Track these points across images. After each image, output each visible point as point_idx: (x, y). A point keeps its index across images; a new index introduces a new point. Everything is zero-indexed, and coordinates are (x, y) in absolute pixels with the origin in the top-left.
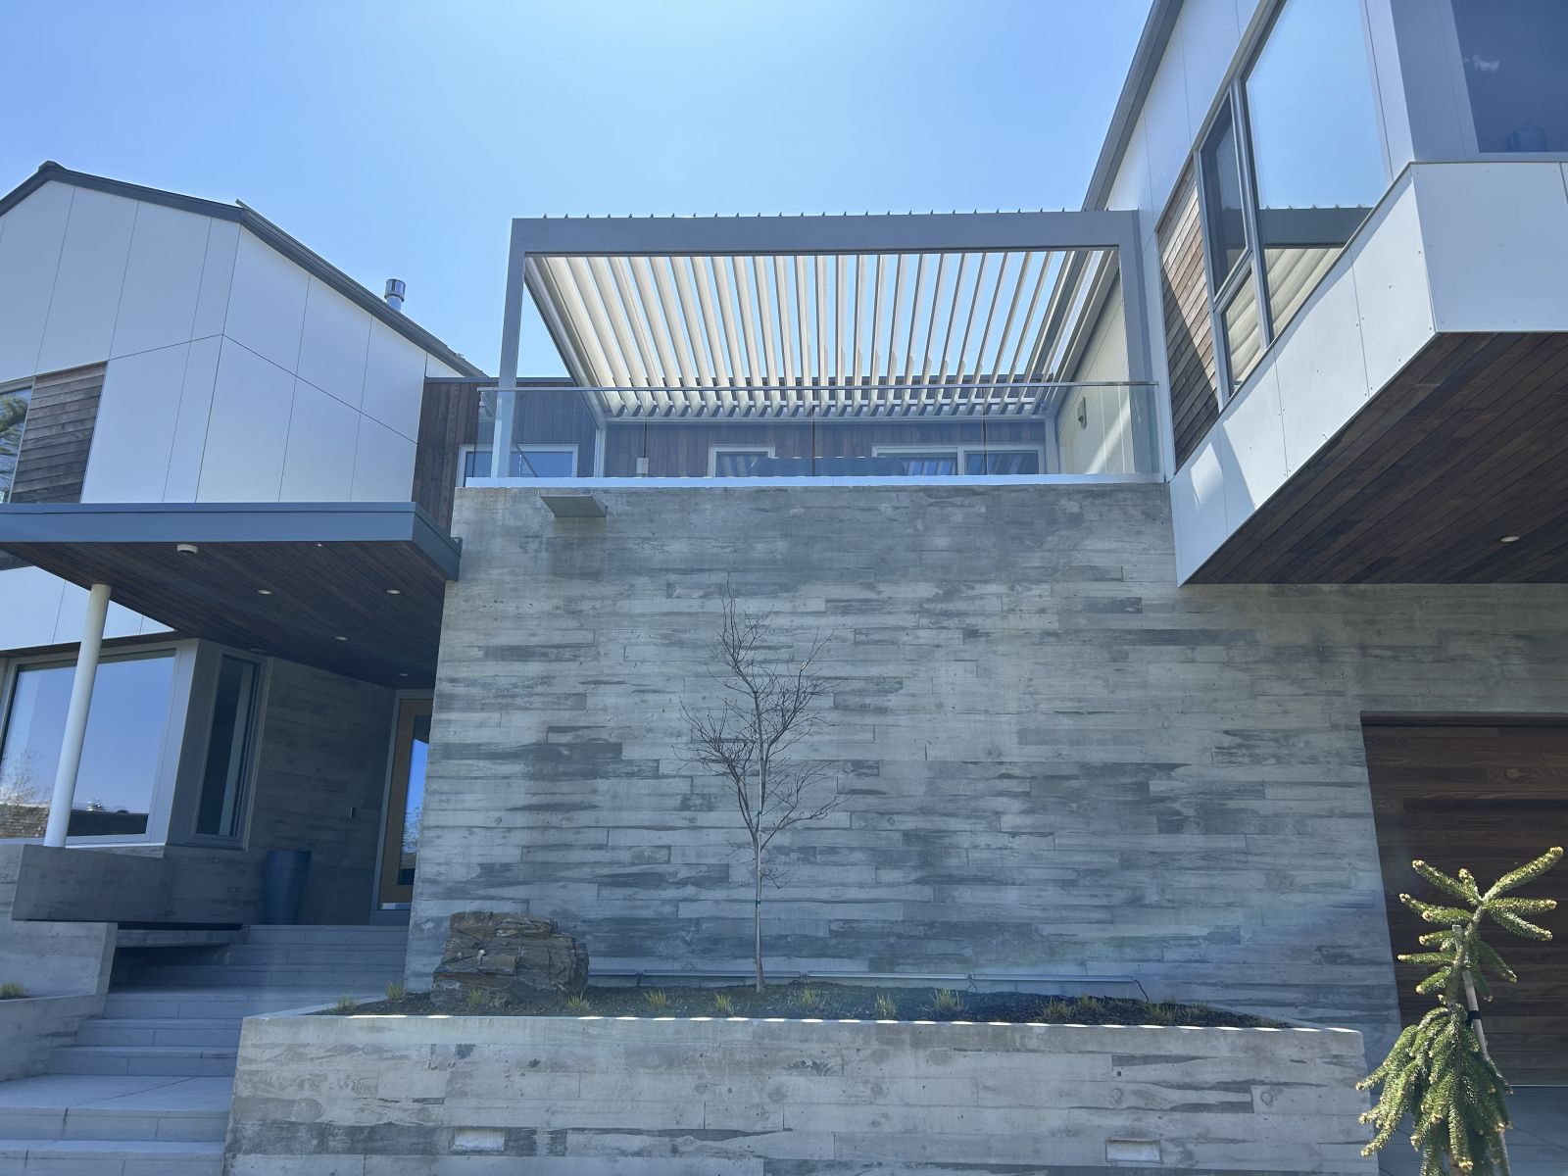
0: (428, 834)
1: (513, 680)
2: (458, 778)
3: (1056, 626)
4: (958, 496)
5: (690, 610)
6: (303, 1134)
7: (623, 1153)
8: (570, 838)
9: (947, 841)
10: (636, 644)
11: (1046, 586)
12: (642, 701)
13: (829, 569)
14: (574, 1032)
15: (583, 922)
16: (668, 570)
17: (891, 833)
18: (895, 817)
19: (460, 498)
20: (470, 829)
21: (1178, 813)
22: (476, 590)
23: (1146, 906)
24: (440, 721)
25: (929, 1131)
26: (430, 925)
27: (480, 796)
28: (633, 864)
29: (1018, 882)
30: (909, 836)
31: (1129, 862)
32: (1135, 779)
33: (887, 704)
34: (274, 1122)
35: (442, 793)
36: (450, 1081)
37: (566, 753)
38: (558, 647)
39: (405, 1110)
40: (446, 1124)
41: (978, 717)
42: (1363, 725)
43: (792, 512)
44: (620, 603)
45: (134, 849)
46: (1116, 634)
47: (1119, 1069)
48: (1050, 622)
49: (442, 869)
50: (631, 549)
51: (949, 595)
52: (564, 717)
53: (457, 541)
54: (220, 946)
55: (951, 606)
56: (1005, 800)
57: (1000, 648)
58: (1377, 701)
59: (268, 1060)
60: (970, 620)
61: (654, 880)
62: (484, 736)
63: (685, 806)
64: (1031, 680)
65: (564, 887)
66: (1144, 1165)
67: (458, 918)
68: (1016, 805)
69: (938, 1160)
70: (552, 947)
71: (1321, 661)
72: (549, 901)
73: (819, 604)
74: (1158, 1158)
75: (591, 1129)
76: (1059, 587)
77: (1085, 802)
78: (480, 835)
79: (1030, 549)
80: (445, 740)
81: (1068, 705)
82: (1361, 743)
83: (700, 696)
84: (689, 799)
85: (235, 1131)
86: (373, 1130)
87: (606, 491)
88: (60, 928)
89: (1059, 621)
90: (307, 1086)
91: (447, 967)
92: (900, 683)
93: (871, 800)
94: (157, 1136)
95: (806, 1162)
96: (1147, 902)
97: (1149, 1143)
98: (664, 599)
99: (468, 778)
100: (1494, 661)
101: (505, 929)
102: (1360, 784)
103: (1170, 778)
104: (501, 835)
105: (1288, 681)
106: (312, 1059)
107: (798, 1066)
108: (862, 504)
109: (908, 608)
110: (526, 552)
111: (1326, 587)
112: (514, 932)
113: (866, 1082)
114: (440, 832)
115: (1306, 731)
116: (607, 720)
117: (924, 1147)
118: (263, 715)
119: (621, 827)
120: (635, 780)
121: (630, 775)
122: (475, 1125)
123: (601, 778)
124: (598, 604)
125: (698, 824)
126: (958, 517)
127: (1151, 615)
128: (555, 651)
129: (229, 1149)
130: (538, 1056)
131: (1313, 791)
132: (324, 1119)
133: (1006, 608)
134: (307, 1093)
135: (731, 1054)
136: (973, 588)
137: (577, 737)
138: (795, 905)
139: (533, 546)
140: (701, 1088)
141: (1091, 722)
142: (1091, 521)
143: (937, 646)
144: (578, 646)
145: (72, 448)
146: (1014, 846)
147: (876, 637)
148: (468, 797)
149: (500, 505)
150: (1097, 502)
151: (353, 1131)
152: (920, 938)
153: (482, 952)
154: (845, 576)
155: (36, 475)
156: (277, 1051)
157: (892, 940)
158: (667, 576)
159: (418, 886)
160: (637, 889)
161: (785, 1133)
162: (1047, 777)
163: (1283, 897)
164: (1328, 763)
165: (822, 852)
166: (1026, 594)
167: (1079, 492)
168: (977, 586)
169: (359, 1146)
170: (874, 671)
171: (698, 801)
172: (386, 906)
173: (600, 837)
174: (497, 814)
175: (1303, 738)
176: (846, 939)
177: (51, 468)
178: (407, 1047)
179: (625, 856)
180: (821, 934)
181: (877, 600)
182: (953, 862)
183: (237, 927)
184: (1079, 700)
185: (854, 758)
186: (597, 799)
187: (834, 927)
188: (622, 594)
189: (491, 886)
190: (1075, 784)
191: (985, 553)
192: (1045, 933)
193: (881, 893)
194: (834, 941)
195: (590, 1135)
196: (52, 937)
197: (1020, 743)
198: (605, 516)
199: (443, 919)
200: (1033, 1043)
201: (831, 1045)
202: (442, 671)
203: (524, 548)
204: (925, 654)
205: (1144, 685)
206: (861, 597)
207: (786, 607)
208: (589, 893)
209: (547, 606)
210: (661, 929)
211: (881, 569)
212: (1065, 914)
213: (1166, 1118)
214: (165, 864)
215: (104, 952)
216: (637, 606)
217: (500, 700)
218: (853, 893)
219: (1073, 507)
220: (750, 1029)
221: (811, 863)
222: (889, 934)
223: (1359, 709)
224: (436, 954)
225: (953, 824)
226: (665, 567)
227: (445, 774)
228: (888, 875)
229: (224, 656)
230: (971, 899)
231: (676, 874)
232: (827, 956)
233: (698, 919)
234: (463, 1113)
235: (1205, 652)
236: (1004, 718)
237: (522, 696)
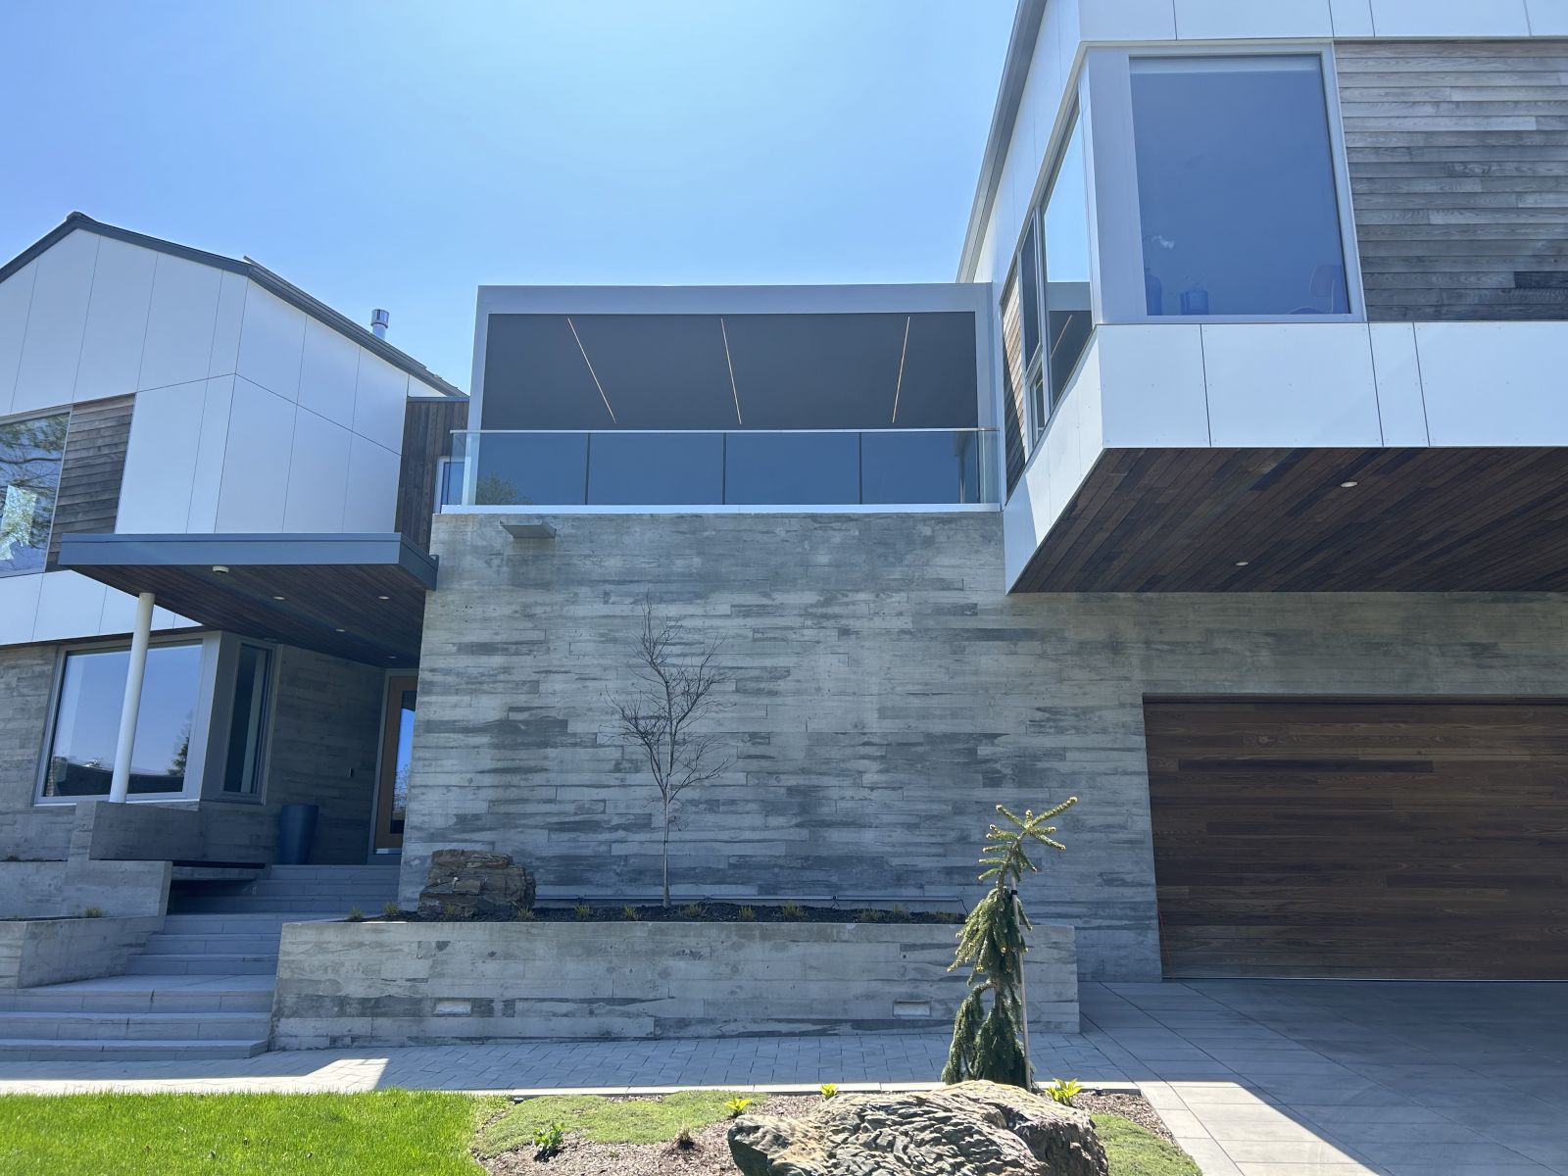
0: (415, 791)
1: (481, 670)
2: (437, 747)
3: (910, 626)
4: (838, 521)
5: (624, 614)
6: (328, 1003)
7: (555, 1015)
8: (526, 794)
9: (821, 794)
10: (579, 641)
11: (904, 594)
12: (584, 687)
13: (734, 581)
14: (520, 932)
15: (537, 859)
16: (605, 581)
17: (778, 789)
18: (781, 776)
19: (436, 522)
20: (448, 787)
21: (999, 772)
22: (450, 598)
23: (970, 843)
24: (423, 703)
25: (770, 997)
26: (417, 862)
27: (455, 762)
28: (576, 814)
29: (874, 825)
30: (790, 790)
31: (959, 810)
32: (966, 746)
33: (780, 688)
34: (306, 995)
35: (425, 759)
36: (432, 967)
37: (523, 727)
38: (517, 643)
39: (400, 987)
40: (430, 996)
41: (847, 698)
42: (1144, 703)
43: (706, 534)
44: (566, 608)
45: (173, 804)
46: (957, 632)
47: (905, 953)
48: (905, 623)
49: (426, 819)
50: (575, 564)
51: (828, 602)
52: (522, 699)
53: (434, 558)
54: (250, 881)
55: (830, 611)
56: (866, 762)
57: (867, 644)
58: (1156, 685)
59: (302, 953)
60: (844, 622)
61: (594, 826)
62: (458, 714)
63: (617, 768)
64: (889, 668)
65: (522, 832)
66: (918, 1018)
67: (438, 854)
68: (875, 766)
69: (777, 1017)
70: (509, 875)
71: (1115, 654)
72: (508, 843)
73: (725, 609)
74: (928, 1013)
75: (532, 999)
76: (913, 595)
77: (928, 763)
78: (454, 793)
79: (893, 565)
80: (427, 718)
81: (917, 688)
82: (1141, 717)
83: (630, 682)
84: (620, 764)
85: (279, 1002)
86: (377, 1000)
87: (555, 517)
88: (128, 865)
89: (913, 622)
90: (330, 970)
91: (430, 890)
92: (788, 671)
93: (764, 763)
94: (220, 1009)
95: (684, 1019)
96: (972, 840)
97: (924, 1003)
98: (602, 605)
99: (445, 748)
100: (1248, 653)
101: (473, 862)
102: (1139, 749)
103: (993, 744)
104: (472, 792)
105: (1088, 669)
106: (333, 952)
107: (681, 954)
108: (761, 528)
109: (796, 612)
110: (490, 566)
111: (1121, 595)
112: (480, 864)
113: (727, 964)
114: (423, 790)
115: (1100, 708)
116: (556, 702)
117: (766, 1008)
118: (276, 691)
119: (568, 786)
120: (578, 749)
121: (575, 745)
122: (450, 996)
123: (552, 747)
124: (548, 609)
125: (627, 783)
126: (837, 538)
127: (984, 617)
128: (514, 647)
129: (275, 1015)
130: (494, 949)
131: (1103, 755)
132: (342, 993)
133: (872, 612)
134: (330, 975)
135: (633, 946)
136: (847, 596)
137: (531, 715)
138: (702, 844)
139: (496, 562)
140: (611, 970)
141: (935, 701)
142: (941, 543)
143: (818, 642)
144: (533, 643)
145: (108, 468)
146: (872, 798)
147: (770, 635)
148: (445, 762)
149: (469, 529)
150: (946, 527)
151: (364, 1001)
152: (798, 868)
153: (456, 879)
154: (747, 586)
155: (77, 491)
156: (309, 946)
157: (776, 870)
158: (606, 586)
159: (407, 832)
160: (578, 833)
161: (669, 1000)
162: (899, 744)
163: (1076, 836)
164: (1116, 733)
165: (724, 804)
166: (888, 600)
167: (932, 519)
168: (850, 594)
169: (368, 1011)
170: (768, 662)
171: (627, 765)
172: (380, 851)
173: (549, 793)
174: (469, 776)
175: (1097, 714)
176: (742, 868)
177: (89, 485)
178: (400, 944)
179: (570, 808)
180: (721, 867)
181: (772, 606)
182: (825, 810)
183: (261, 866)
184: (926, 684)
185: (751, 730)
186: (546, 764)
187: (732, 861)
188: (567, 601)
189: (464, 831)
190: (920, 749)
191: (857, 569)
192: (893, 864)
193: (768, 835)
194: (731, 872)
195: (532, 1002)
196: (122, 873)
197: (880, 718)
198: (554, 538)
199: (426, 858)
200: (846, 936)
201: (703, 939)
202: (424, 663)
203: (488, 563)
204: (809, 648)
205: (976, 673)
206: (759, 603)
207: (700, 611)
208: (541, 836)
209: (507, 611)
210: (597, 864)
211: (776, 580)
212: (910, 849)
213: (935, 986)
214: (201, 815)
215: (163, 883)
216: (580, 611)
217: (470, 686)
218: (747, 835)
219: (927, 531)
220: (646, 928)
221: (715, 812)
222: (775, 866)
223: (1142, 691)
224: (422, 884)
225: (826, 781)
226: (602, 578)
227: (428, 745)
228: (774, 821)
229: (243, 644)
230: (839, 839)
231: (609, 821)
232: (726, 883)
233: (626, 856)
234: (442, 988)
235: (1024, 646)
236: (867, 699)
237: (488, 683)
